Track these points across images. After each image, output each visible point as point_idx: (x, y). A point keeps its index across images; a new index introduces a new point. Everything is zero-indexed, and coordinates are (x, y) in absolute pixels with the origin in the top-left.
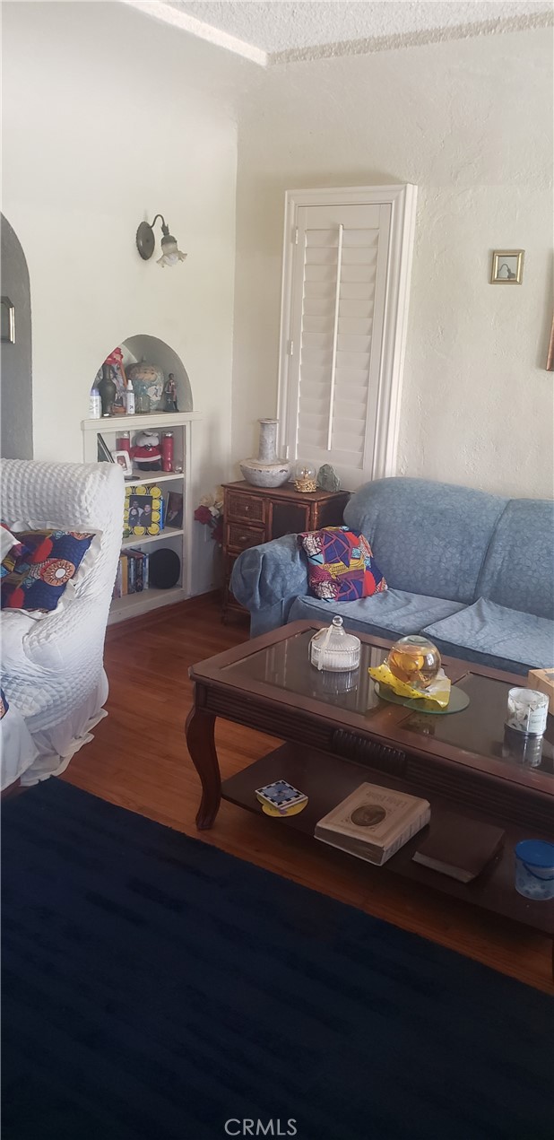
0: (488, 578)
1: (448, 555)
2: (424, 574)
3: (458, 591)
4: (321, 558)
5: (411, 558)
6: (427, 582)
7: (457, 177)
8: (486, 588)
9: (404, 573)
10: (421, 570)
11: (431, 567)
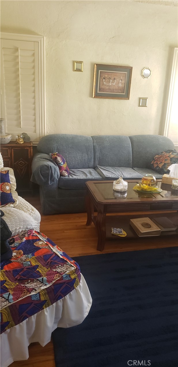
0: (96, 160)
1: (84, 155)
2: (78, 163)
3: (89, 165)
4: (62, 163)
5: (73, 159)
6: (80, 165)
7: (59, 36)
8: (97, 162)
9: (72, 164)
10: (77, 162)
11: (80, 160)
